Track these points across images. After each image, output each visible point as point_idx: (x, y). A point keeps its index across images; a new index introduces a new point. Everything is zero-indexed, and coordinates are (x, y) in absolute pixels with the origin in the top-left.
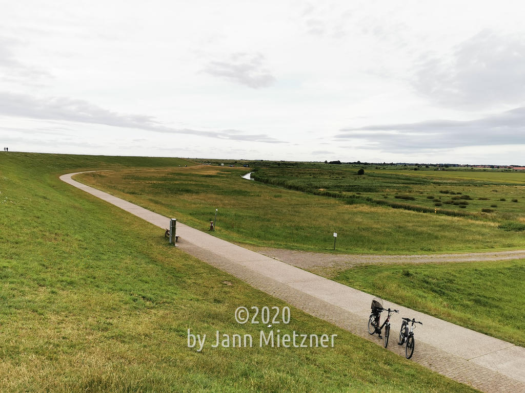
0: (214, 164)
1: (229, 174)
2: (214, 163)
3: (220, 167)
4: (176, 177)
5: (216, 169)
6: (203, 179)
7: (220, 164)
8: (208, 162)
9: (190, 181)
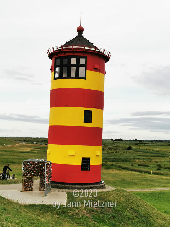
0: (28, 143)
1: (39, 151)
2: (29, 141)
3: (33, 144)
4: (4, 153)
5: (30, 147)
6: (22, 154)
7: (33, 143)
8: (25, 141)
9: (13, 156)
